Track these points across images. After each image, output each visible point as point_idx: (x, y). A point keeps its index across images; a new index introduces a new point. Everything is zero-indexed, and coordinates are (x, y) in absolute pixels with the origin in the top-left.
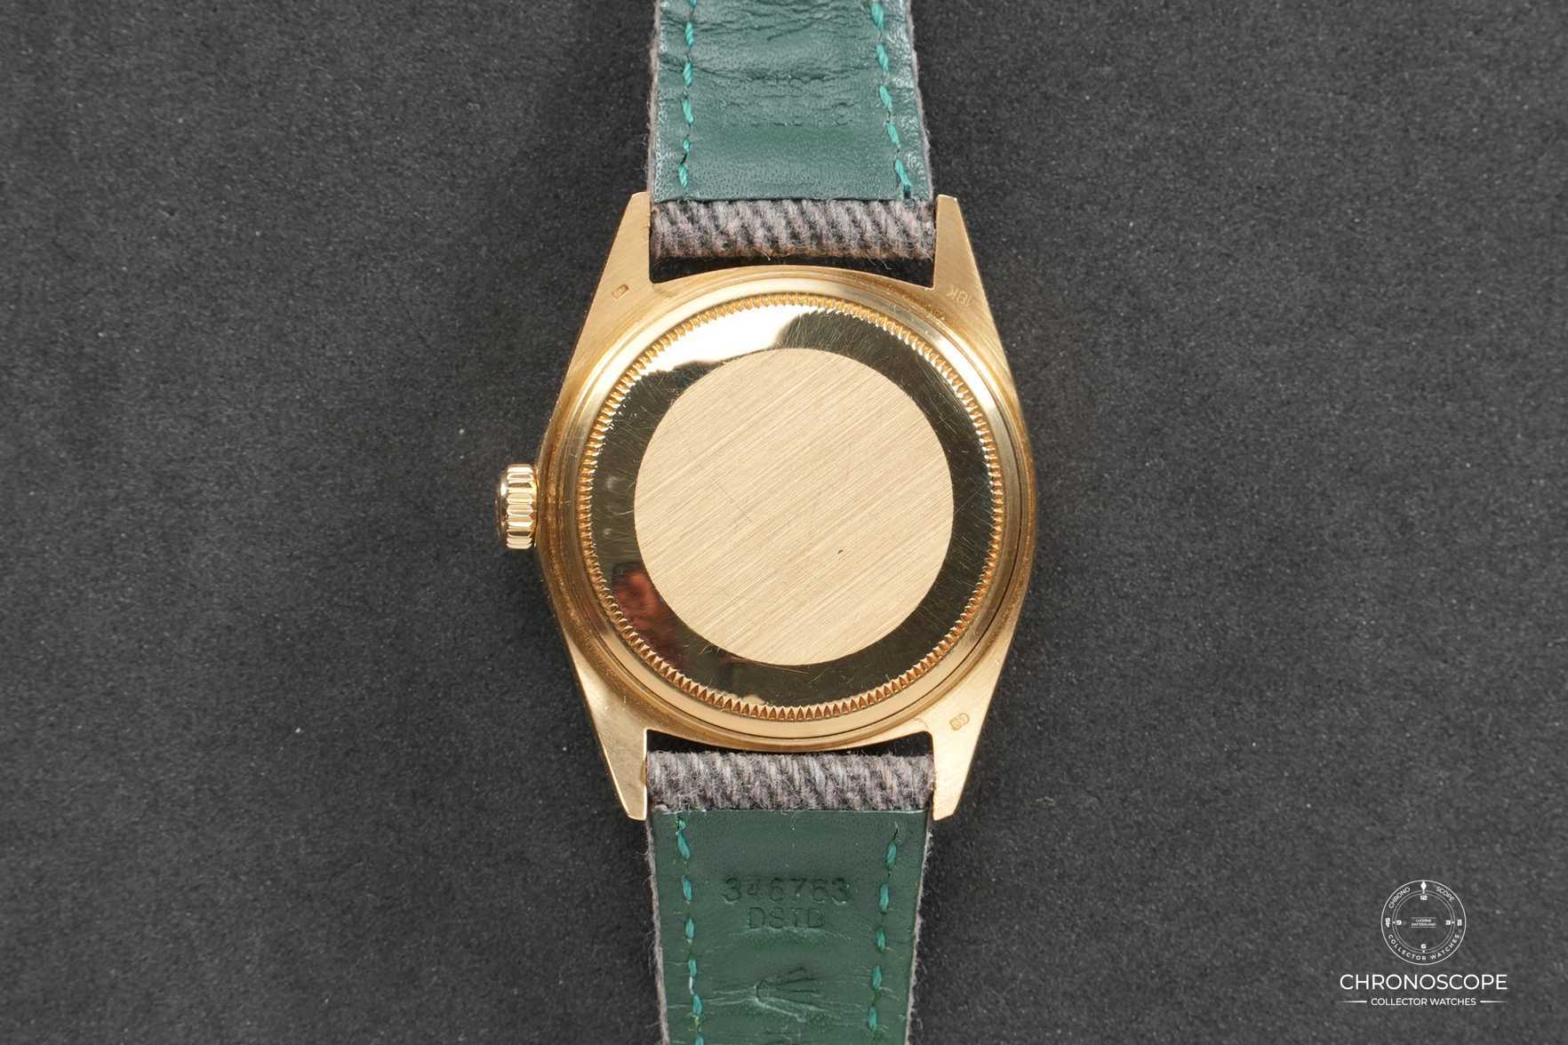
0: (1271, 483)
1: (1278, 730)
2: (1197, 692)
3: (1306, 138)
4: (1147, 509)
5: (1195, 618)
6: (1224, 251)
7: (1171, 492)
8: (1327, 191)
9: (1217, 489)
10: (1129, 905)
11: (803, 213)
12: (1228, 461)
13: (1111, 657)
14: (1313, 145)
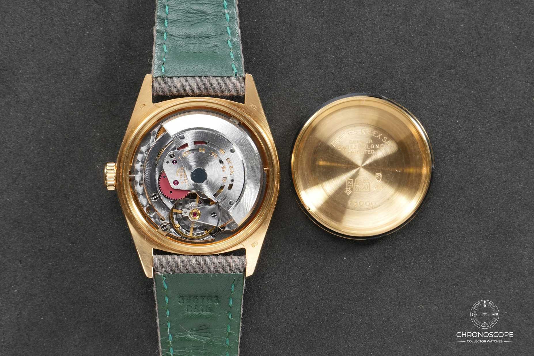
0: (499, 207)
1: (497, 288)
2: (471, 274)
3: (516, 96)
4: (458, 214)
5: (472, 250)
6: (487, 131)
7: (466, 209)
8: (521, 113)
9: (481, 208)
10: (446, 342)
11: (202, 81)
12: (485, 200)
13: (444, 261)
14: (518, 98)
